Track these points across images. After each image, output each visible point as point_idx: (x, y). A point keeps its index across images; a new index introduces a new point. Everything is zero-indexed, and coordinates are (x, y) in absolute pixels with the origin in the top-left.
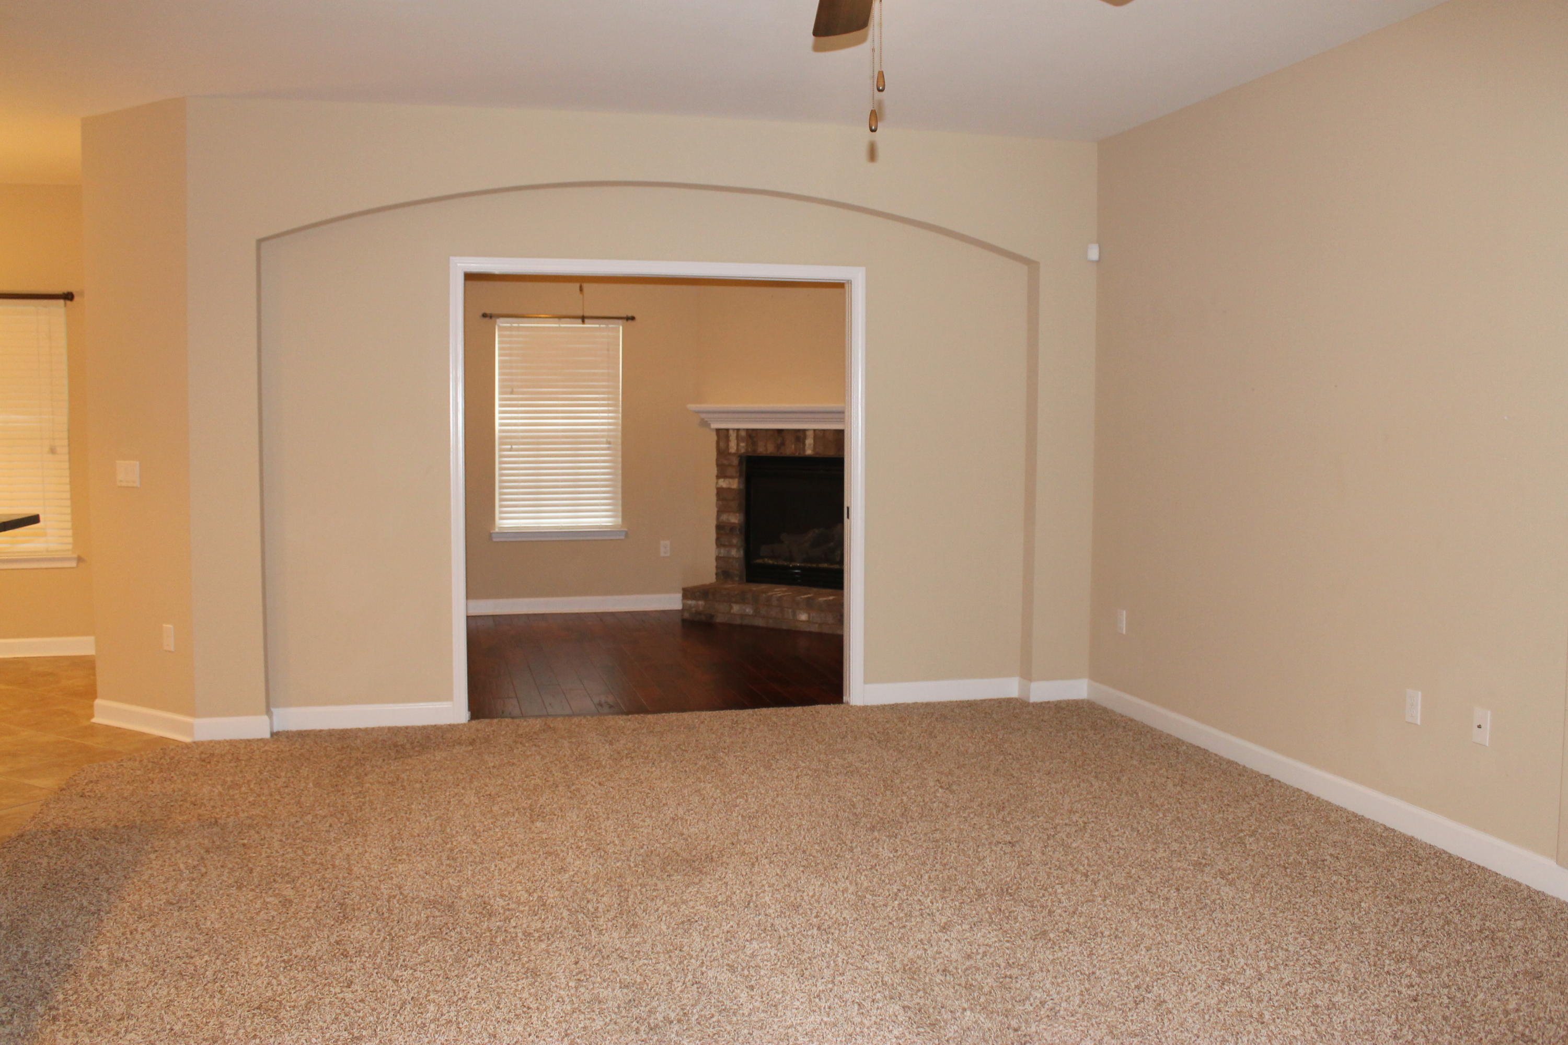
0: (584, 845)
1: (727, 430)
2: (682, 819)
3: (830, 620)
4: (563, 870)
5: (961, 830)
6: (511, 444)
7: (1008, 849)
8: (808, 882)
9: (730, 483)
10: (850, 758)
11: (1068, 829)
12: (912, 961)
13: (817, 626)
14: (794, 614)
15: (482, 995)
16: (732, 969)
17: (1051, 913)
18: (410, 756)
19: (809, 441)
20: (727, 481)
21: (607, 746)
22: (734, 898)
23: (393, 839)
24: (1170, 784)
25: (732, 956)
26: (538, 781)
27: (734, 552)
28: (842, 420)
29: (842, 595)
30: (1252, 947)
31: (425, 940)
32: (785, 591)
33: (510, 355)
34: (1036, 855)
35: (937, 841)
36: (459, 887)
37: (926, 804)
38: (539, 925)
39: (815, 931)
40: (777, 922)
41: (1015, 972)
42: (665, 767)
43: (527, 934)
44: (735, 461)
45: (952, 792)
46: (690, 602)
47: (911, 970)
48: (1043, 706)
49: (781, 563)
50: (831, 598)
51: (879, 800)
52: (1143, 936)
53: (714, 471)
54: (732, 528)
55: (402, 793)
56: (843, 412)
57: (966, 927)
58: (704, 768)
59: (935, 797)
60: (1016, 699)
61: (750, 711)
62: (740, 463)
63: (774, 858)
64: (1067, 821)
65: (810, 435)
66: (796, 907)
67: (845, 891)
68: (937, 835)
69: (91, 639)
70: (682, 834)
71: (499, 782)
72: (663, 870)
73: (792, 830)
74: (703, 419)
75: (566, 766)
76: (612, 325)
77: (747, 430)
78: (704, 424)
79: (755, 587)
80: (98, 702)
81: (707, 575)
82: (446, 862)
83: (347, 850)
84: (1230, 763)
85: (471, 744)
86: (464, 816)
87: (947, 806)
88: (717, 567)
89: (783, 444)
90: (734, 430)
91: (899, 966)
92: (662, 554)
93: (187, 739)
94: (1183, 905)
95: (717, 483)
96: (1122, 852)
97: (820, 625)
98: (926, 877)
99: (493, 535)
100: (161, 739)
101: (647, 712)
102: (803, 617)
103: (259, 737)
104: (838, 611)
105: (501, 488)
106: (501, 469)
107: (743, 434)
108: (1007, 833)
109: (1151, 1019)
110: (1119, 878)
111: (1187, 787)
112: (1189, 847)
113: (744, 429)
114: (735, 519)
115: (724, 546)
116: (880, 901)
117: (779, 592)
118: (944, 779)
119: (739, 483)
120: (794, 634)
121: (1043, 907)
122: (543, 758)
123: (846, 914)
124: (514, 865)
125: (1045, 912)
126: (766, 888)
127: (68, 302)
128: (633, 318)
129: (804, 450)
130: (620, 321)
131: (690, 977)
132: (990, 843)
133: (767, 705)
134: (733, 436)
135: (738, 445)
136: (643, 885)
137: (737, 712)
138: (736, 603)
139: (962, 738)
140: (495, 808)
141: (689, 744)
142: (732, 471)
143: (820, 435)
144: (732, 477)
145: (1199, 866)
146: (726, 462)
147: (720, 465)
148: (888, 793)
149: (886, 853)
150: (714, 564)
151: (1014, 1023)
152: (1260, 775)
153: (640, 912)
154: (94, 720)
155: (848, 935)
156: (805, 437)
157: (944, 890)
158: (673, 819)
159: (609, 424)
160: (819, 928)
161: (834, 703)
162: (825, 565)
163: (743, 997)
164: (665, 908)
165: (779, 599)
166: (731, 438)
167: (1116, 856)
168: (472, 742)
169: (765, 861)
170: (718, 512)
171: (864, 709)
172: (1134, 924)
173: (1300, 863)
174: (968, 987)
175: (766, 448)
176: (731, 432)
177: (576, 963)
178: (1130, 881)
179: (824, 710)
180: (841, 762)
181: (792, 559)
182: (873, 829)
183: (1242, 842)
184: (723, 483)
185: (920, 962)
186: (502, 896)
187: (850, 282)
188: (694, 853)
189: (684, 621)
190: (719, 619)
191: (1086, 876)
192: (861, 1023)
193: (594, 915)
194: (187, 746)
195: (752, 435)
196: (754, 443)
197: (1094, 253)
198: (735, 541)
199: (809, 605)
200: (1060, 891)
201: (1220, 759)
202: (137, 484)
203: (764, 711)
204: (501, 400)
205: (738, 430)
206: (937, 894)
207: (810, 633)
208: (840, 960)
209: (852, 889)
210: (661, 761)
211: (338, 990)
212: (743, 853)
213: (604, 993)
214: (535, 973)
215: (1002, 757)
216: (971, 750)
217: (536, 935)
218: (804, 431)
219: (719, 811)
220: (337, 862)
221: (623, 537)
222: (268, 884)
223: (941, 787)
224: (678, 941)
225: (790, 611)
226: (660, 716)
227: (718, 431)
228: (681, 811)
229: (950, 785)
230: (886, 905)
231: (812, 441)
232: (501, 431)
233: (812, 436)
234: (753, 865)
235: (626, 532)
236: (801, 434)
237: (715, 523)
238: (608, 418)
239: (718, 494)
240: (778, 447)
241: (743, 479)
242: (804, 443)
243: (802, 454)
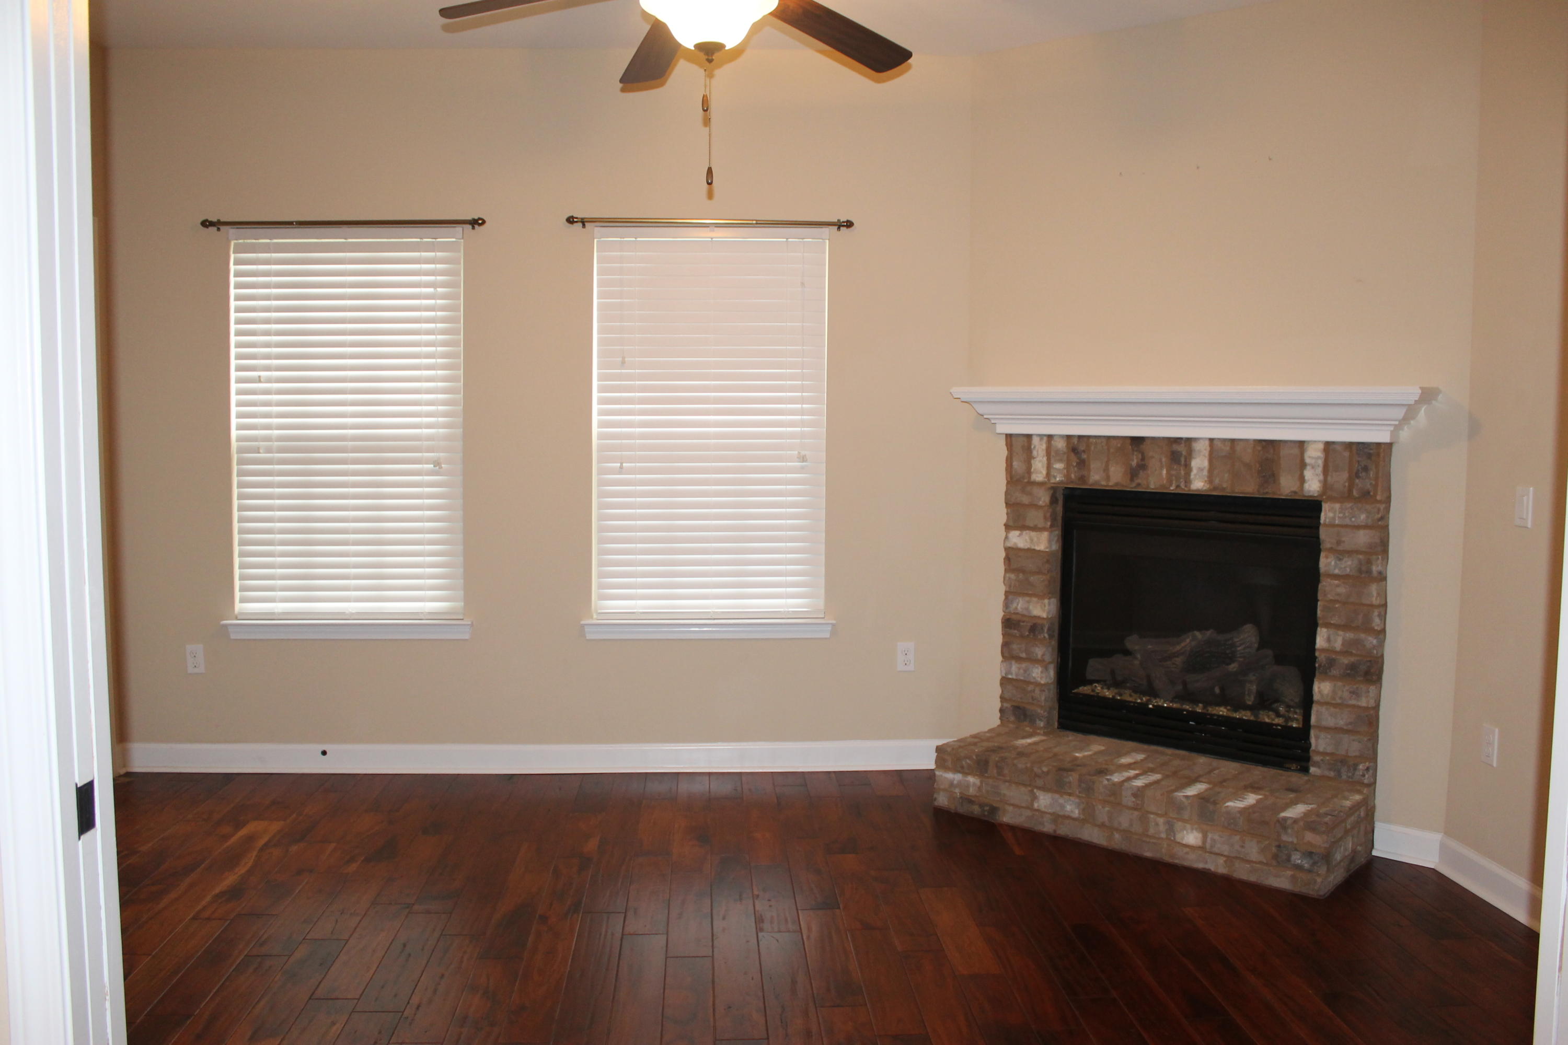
1: (1029, 437)
6: (622, 460)
9: (1032, 540)
13: (1221, 860)
14: (1171, 829)
19: (1200, 463)
20: (1027, 535)
27: (1037, 672)
33: (618, 296)
44: (1043, 498)
46: (950, 775)
49: (1128, 696)
53: (1001, 514)
54: (1035, 627)
62: (1054, 500)
65: (1202, 449)
74: (981, 416)
76: (809, 236)
77: (1069, 438)
78: (984, 424)
79: (1078, 752)
88: (1003, 699)
89: (1142, 466)
90: (1041, 436)
92: (900, 666)
95: (1006, 538)
97: (1230, 859)
99: (587, 629)
102: (1192, 838)
105: (601, 541)
106: (602, 506)
107: (1060, 445)
113: (1062, 436)
114: (1041, 609)
115: (1018, 659)
119: (1050, 541)
120: (1169, 869)
128: (849, 224)
129: (1188, 481)
130: (826, 231)
134: (1039, 448)
135: (1049, 467)
138: (1043, 789)
142: (1036, 517)
143: (1222, 449)
144: (1035, 529)
146: (1025, 500)
147: (1012, 504)
150: (997, 692)
156: (1190, 455)
159: (803, 424)
162: (1223, 711)
165: (1139, 793)
166: (1035, 453)
170: (1007, 594)
175: (1107, 475)
176: (1035, 441)
181: (1154, 694)
184: (1019, 539)
190: (1008, 817)
195: (1078, 448)
196: (1082, 464)
198: (1039, 651)
199: (1202, 814)
204: (602, 377)
205: (1050, 437)
207: (1206, 873)
218: (1189, 441)
221: (828, 635)
225: (1161, 821)
227: (1009, 437)
231: (1206, 463)
232: (601, 436)
233: (1206, 451)
235: (833, 625)
236: (1181, 448)
237: (1001, 614)
238: (802, 412)
239: (1007, 560)
240: (1133, 473)
241: (1058, 532)
242: (1188, 467)
243: (1183, 489)
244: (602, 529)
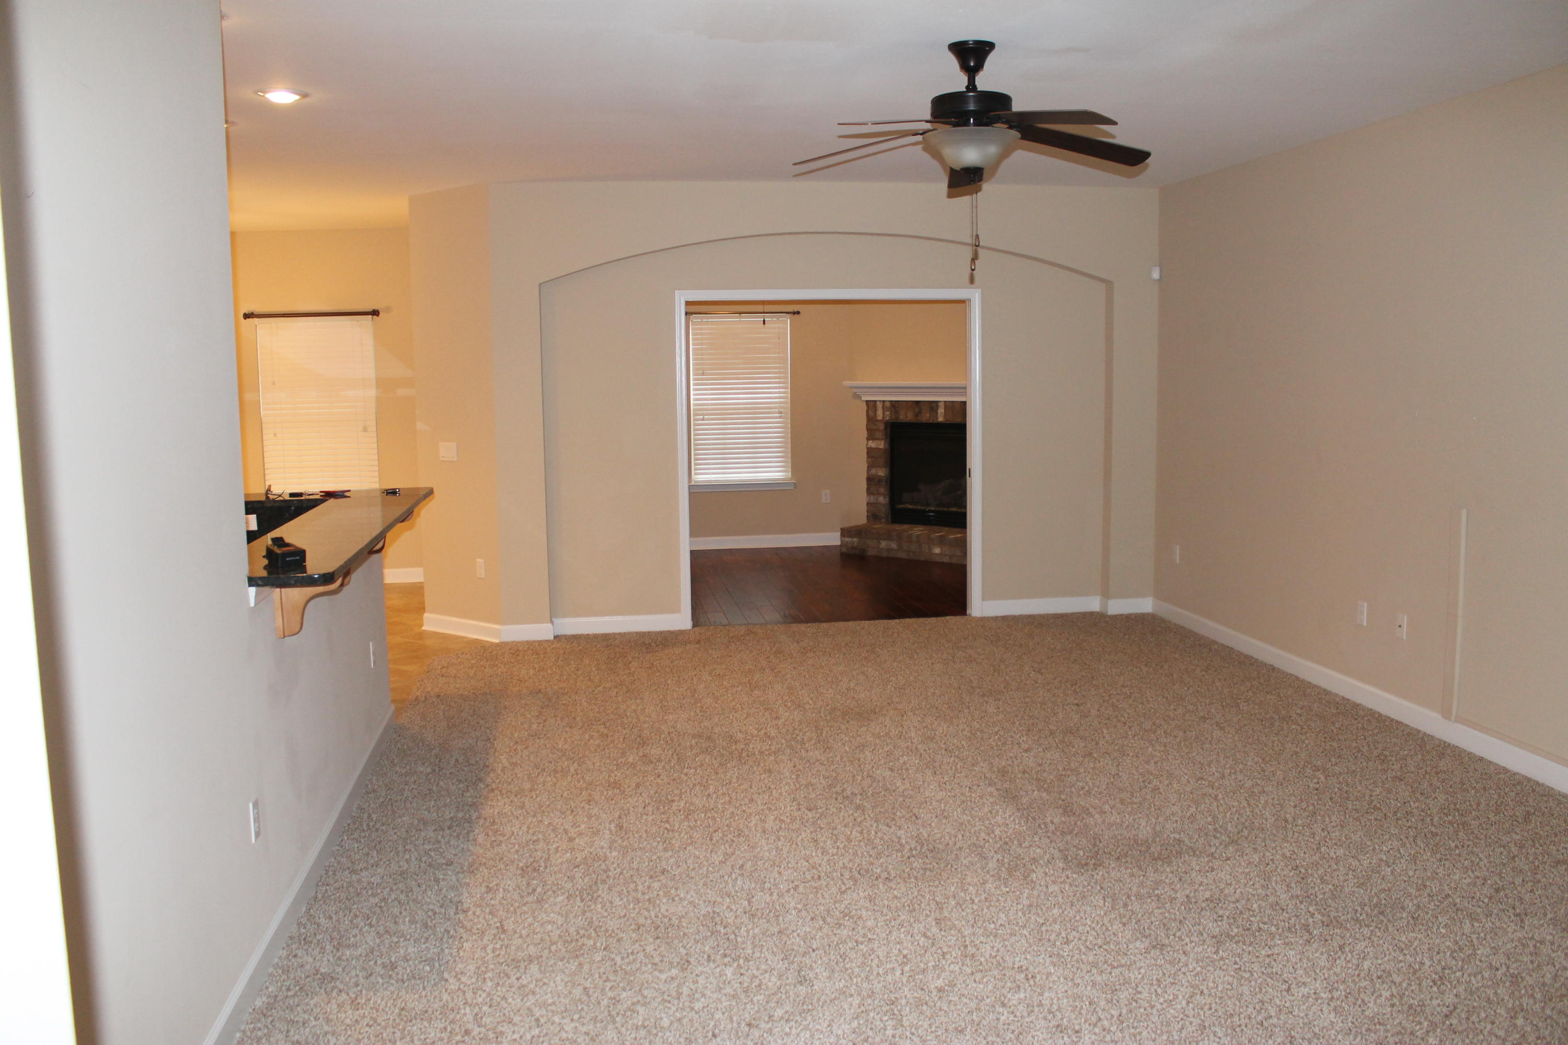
0: (790, 704)
1: (876, 401)
2: (853, 689)
3: (959, 553)
4: (777, 718)
5: (1044, 697)
6: (703, 415)
7: (1074, 708)
8: (939, 725)
9: (877, 444)
10: (970, 651)
11: (1118, 697)
12: (1004, 767)
13: (948, 558)
14: (930, 549)
15: (740, 781)
16: (891, 770)
17: (1097, 743)
18: (657, 651)
19: (941, 411)
20: (875, 442)
21: (795, 644)
22: (891, 734)
23: (661, 702)
24: (1198, 670)
25: (891, 764)
26: (751, 666)
27: (881, 499)
28: (965, 394)
29: (965, 533)
30: (1223, 763)
31: (697, 755)
32: (922, 530)
33: (701, 344)
34: (1094, 712)
35: (1027, 703)
36: (712, 727)
37: (1021, 681)
38: (768, 747)
39: (944, 752)
40: (919, 746)
41: (1069, 772)
42: (839, 658)
43: (761, 753)
44: (882, 427)
45: (1041, 674)
46: (847, 539)
47: (1003, 772)
48: (1116, 618)
49: (919, 507)
50: (959, 535)
51: (989, 678)
52: (1153, 757)
53: (865, 434)
54: (880, 480)
55: (658, 674)
56: (966, 388)
57: (1040, 750)
58: (866, 658)
59: (1029, 677)
60: (1098, 613)
61: (897, 621)
62: (886, 427)
63: (917, 712)
64: (1119, 692)
65: (942, 405)
66: (932, 739)
67: (963, 730)
68: (1027, 700)
69: (421, 570)
70: (854, 698)
71: (724, 667)
72: (843, 718)
73: (928, 696)
74: (855, 393)
75: (768, 657)
76: (782, 318)
77: (891, 402)
78: (857, 397)
79: (897, 527)
80: (426, 615)
81: (861, 518)
82: (700, 714)
83: (633, 707)
84: (1247, 657)
85: (697, 643)
86: (705, 687)
87: (1036, 682)
88: (868, 511)
89: (920, 412)
90: (880, 401)
91: (995, 769)
92: (824, 501)
93: (496, 641)
94: (1185, 740)
95: (867, 444)
96: (1152, 710)
97: (950, 557)
98: (1018, 723)
100: (476, 641)
101: (821, 621)
102: (937, 550)
103: (547, 639)
104: (962, 545)
105: (695, 449)
106: (695, 435)
107: (888, 404)
108: (1076, 699)
109: (1148, 797)
110: (1147, 725)
111: (1210, 672)
112: (1200, 708)
113: (888, 401)
114: (882, 473)
115: (873, 494)
116: (986, 736)
117: (917, 530)
118: (1036, 665)
119: (885, 444)
120: (929, 564)
121: (1092, 740)
122: (751, 652)
123: (963, 742)
124: (745, 716)
125: (1093, 743)
126: (912, 729)
127: (375, 317)
128: (799, 313)
129: (937, 418)
130: (788, 316)
131: (865, 773)
132: (1063, 705)
133: (910, 617)
134: (880, 406)
135: (884, 414)
136: (831, 727)
137: (888, 621)
138: (884, 539)
139: (1053, 639)
140: (725, 683)
141: (854, 643)
142: (879, 435)
143: (949, 406)
144: (878, 439)
145: (1204, 719)
146: (874, 427)
147: (869, 430)
148: (996, 674)
149: (991, 709)
150: (865, 508)
151: (1063, 797)
152: (1266, 665)
153: (831, 741)
154: (424, 628)
155: (964, 754)
156: (937, 407)
157: (1029, 730)
158: (847, 689)
159: (780, 398)
160: (946, 750)
161: (960, 615)
162: (954, 509)
163: (899, 784)
164: (847, 739)
165: (918, 536)
166: (878, 408)
167: (1148, 713)
168: (698, 642)
169: (910, 713)
170: (868, 467)
171: (982, 619)
172: (1150, 749)
173: (1274, 718)
174: (1038, 780)
175: (907, 416)
176: (878, 403)
177: (794, 767)
178: (1154, 727)
179: (952, 621)
180: (963, 654)
181: (928, 505)
182: (984, 695)
183: (1238, 705)
184: (872, 444)
185: (1009, 768)
186: (741, 732)
187: (969, 300)
188: (863, 709)
189: (842, 554)
190: (871, 552)
191: (1125, 723)
192: (971, 796)
193: (803, 742)
194: (497, 645)
195: (895, 406)
196: (897, 412)
197: (1156, 275)
198: (882, 490)
199: (942, 541)
200: (1105, 731)
201: (1240, 654)
202: (455, 459)
203: (908, 620)
204: (694, 380)
205: (884, 401)
206: (1024, 733)
207: (943, 563)
208: (958, 766)
209: (967, 729)
210: (835, 654)
211: (652, 779)
212: (896, 709)
213: (813, 781)
214: (770, 771)
215: (1080, 652)
216: (1058, 648)
217: (767, 753)
218: (937, 402)
219: (878, 685)
220: (628, 714)
221: (792, 488)
222: (588, 726)
223: (1034, 671)
224: (857, 756)
225: (926, 546)
226: (831, 624)
227: (867, 402)
228: (852, 685)
229: (1040, 669)
230: (990, 738)
231: (943, 411)
232: (695, 405)
233: (943, 407)
234: (903, 716)
235: (795, 483)
236: (934, 405)
237: (866, 476)
238: (780, 393)
239: (868, 453)
240: (916, 415)
241: (888, 441)
242: (937, 413)
243: (935, 421)
244: (695, 445)
